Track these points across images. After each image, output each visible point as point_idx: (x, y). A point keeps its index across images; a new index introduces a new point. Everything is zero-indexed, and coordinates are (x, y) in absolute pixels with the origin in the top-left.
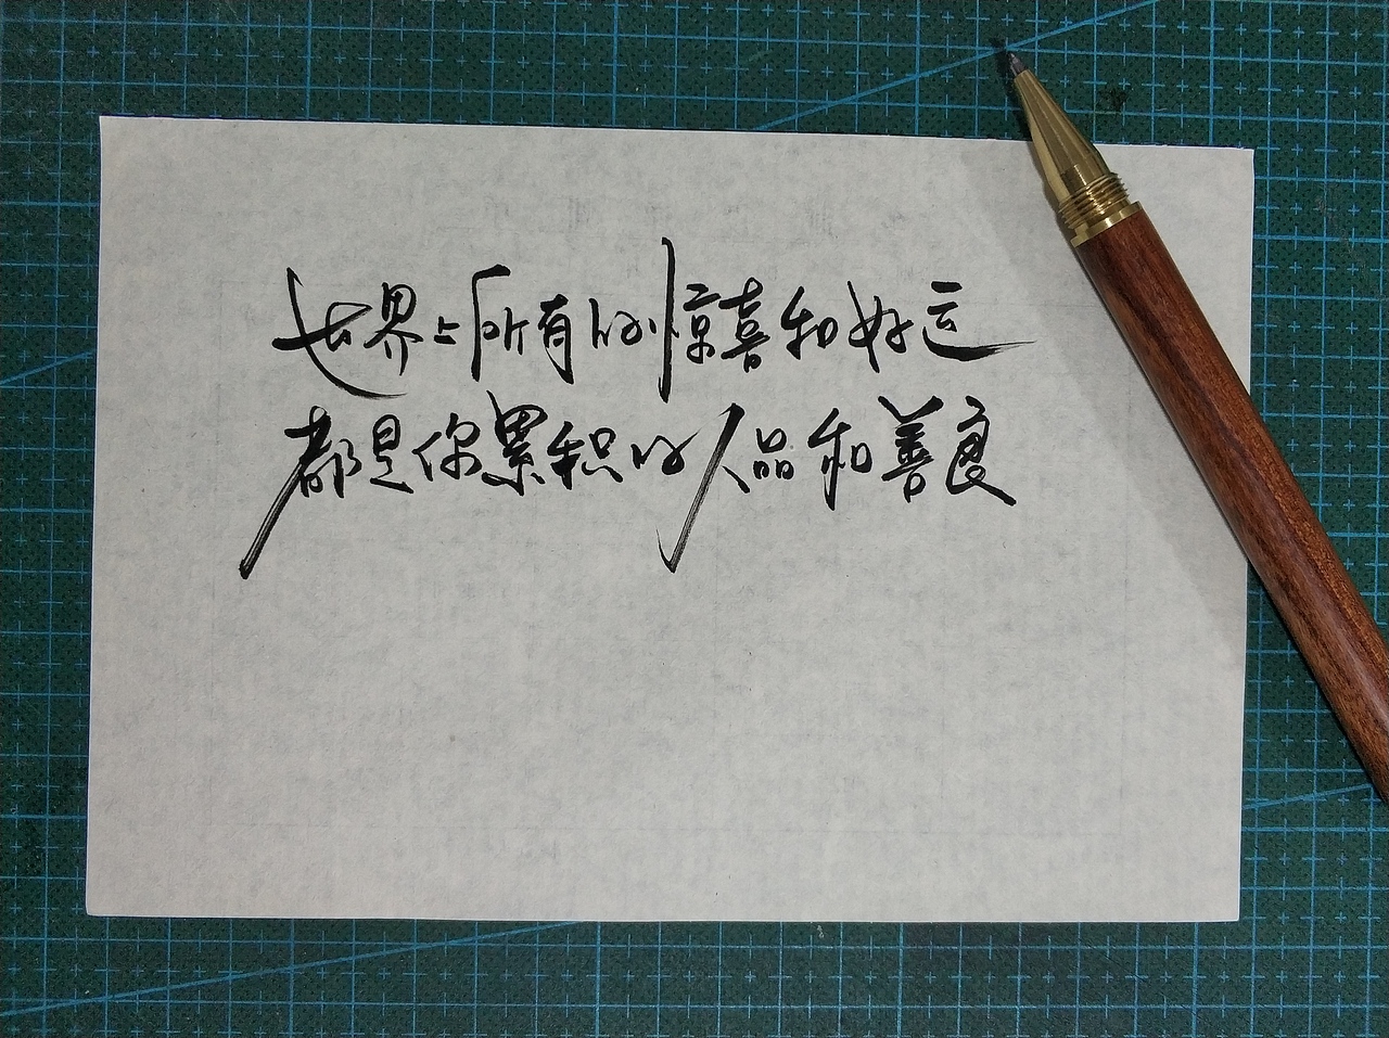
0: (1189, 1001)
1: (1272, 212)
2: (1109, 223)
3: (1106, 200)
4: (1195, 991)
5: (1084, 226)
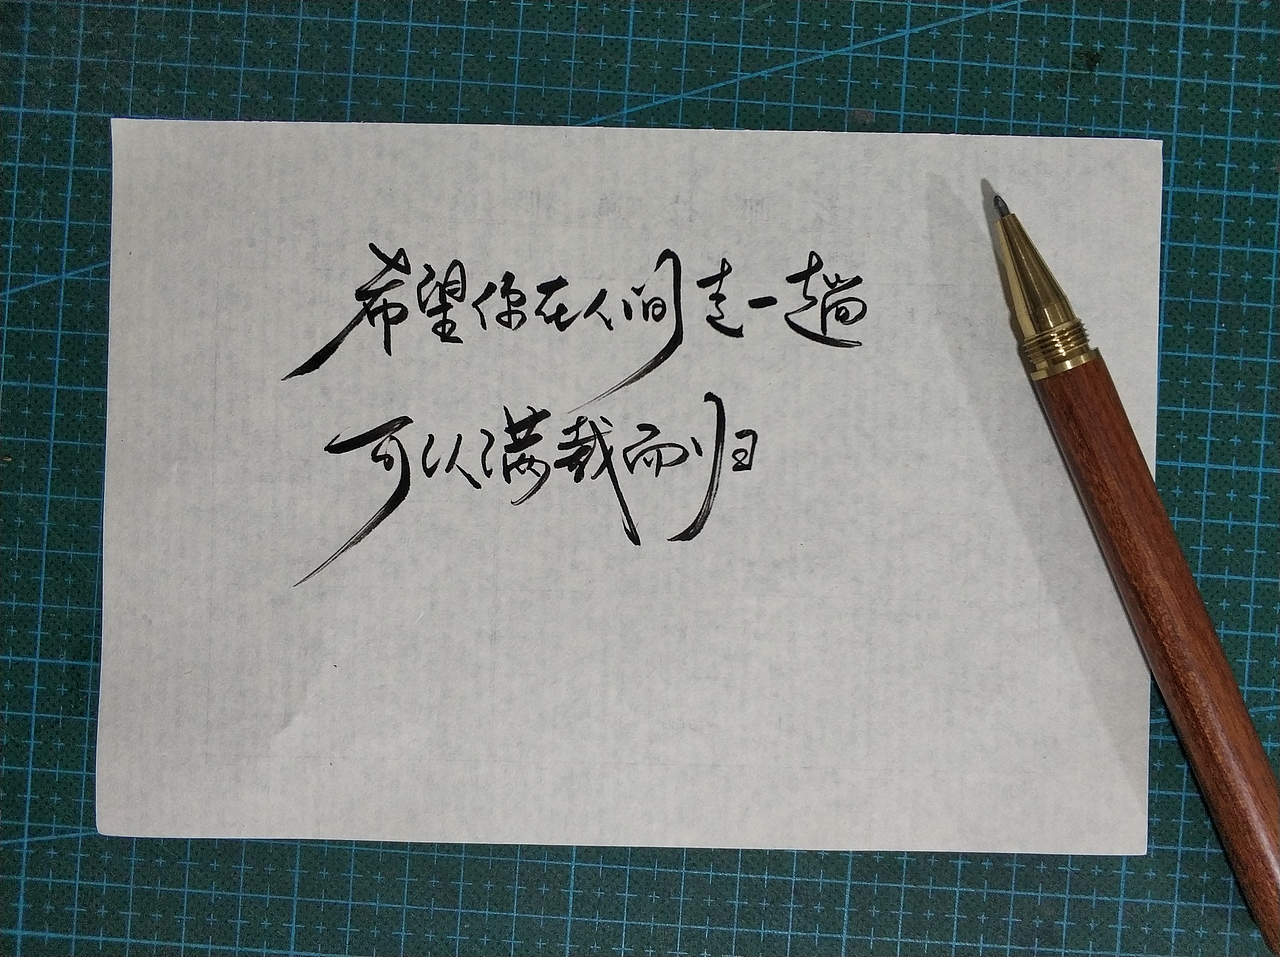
0: (1117, 894)
2: (1069, 365)
3: (1069, 343)
4: (1122, 885)
5: (1044, 364)
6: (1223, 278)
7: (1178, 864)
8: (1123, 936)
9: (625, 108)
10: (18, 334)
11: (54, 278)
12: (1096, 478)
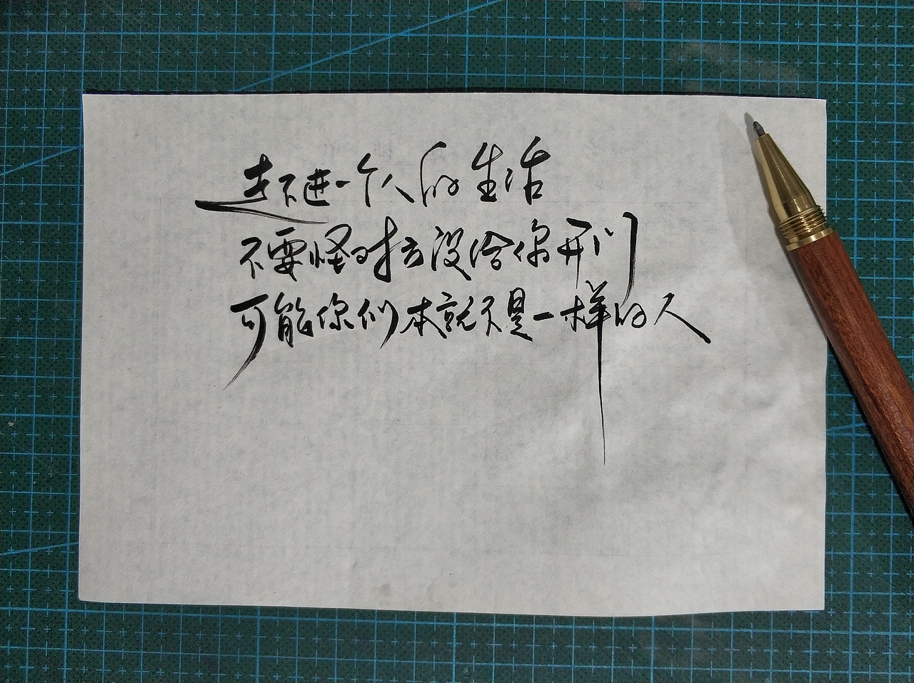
0: (849, 549)
1: (899, 29)
2: (813, 238)
3: (813, 222)
4: (852, 543)
5: (796, 239)
6: (898, 106)
7: (891, 526)
8: (854, 580)
9: (468, 8)
10: (50, 188)
11: (75, 148)
12: (840, 317)
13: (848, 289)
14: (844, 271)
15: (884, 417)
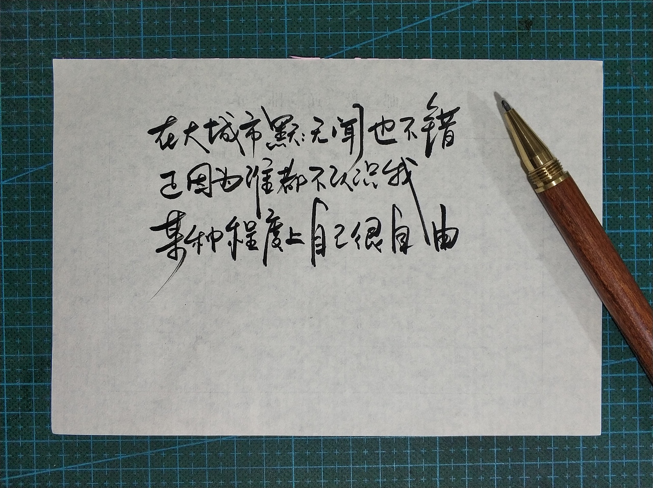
2: (554, 183)
5: (541, 184)
12: (581, 238)
13: (584, 217)
14: (580, 204)
15: (620, 307)
